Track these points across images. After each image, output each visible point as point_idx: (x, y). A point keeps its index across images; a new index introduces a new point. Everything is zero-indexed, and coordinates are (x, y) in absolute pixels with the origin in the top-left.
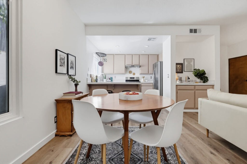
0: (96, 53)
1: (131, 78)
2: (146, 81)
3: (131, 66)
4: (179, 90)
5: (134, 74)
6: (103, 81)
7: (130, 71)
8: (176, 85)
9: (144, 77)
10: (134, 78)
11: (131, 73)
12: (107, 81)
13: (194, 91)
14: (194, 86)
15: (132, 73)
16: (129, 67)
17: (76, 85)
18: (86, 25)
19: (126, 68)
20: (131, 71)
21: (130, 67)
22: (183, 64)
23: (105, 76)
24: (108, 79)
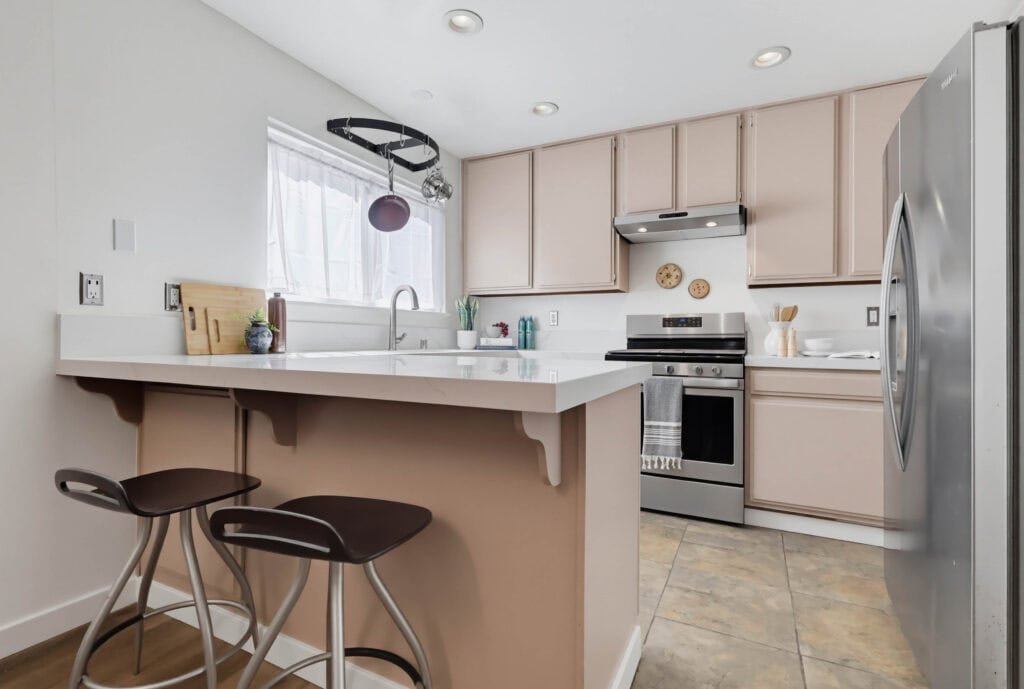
0: (336, 126)
1: (668, 322)
2: (813, 345)
3: (655, 218)
5: (701, 290)
6: (458, 348)
7: (666, 267)
9: (790, 314)
10: (696, 322)
11: (673, 281)
12: (483, 342)
15: (680, 279)
16: (643, 230)
19: (626, 241)
20: (677, 268)
21: (651, 226)
23: (468, 308)
24: (491, 330)
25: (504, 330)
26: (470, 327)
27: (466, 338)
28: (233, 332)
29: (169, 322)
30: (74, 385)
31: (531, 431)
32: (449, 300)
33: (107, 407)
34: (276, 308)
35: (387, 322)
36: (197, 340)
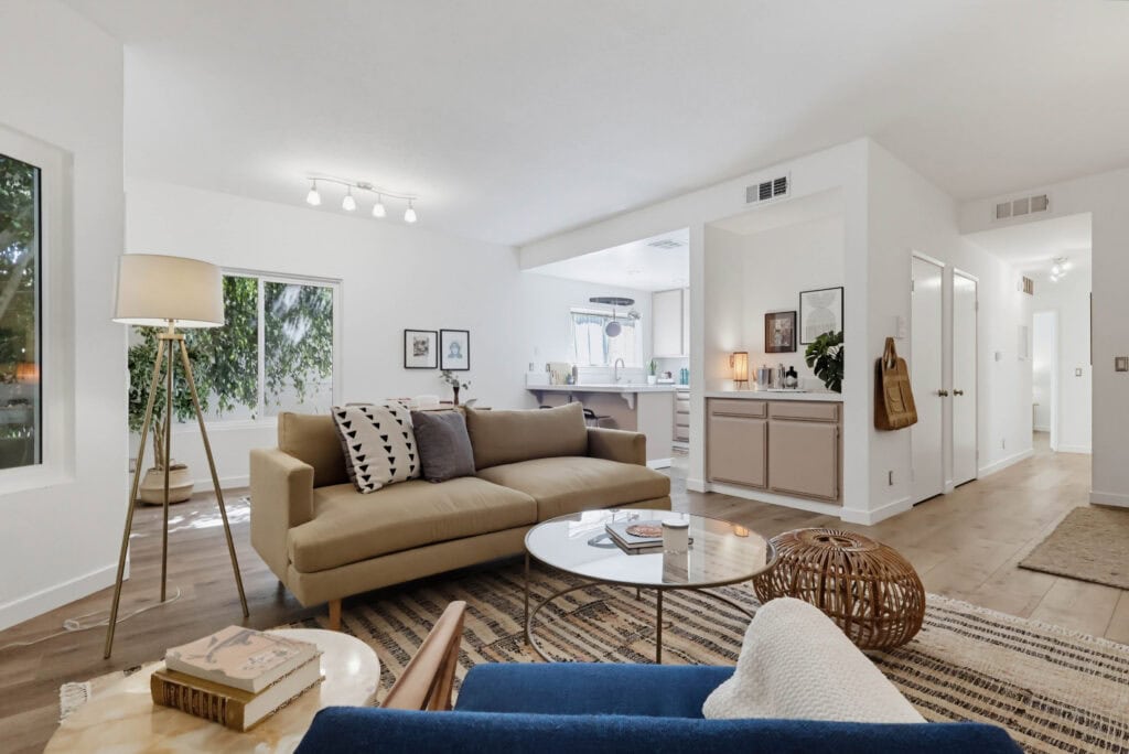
0: (592, 300)
4: (716, 414)
8: (707, 399)
12: (659, 381)
13: (764, 422)
14: (762, 404)
17: (456, 390)
18: (518, 249)
22: (795, 312)
23: (652, 365)
24: (663, 375)
25: (670, 375)
26: (653, 374)
27: (651, 379)
28: (562, 378)
29: (547, 375)
30: (529, 394)
31: (624, 396)
32: (644, 361)
33: (535, 398)
34: (575, 370)
35: (613, 372)
36: (554, 380)
